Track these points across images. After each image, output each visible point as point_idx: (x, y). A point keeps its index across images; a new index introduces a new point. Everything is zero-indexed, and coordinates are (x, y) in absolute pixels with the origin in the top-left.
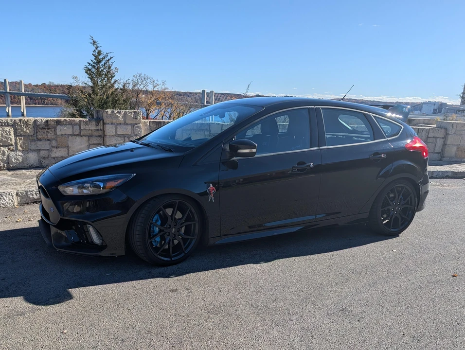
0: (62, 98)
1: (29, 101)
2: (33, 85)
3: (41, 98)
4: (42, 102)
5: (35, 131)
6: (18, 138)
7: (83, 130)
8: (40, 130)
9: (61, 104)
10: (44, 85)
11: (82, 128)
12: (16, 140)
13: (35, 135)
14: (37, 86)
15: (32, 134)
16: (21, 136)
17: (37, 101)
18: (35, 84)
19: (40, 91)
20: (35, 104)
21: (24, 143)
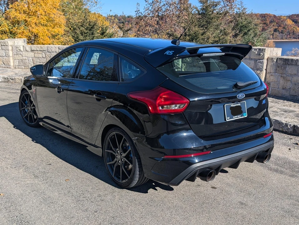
5: (193, 61)
6: (183, 64)
8: (195, 60)
12: (182, 65)
13: (193, 63)
15: (191, 62)
16: (185, 63)
21: (186, 67)
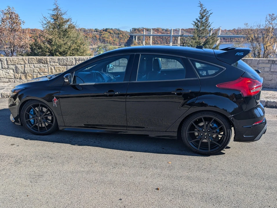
0: (244, 38)
1: (223, 40)
2: (227, 30)
3: (230, 38)
4: (230, 41)
7: (121, 63)
9: (243, 42)
10: (234, 30)
11: (120, 62)
14: (229, 31)
17: (227, 40)
18: (229, 30)
19: (231, 34)
20: (226, 42)
